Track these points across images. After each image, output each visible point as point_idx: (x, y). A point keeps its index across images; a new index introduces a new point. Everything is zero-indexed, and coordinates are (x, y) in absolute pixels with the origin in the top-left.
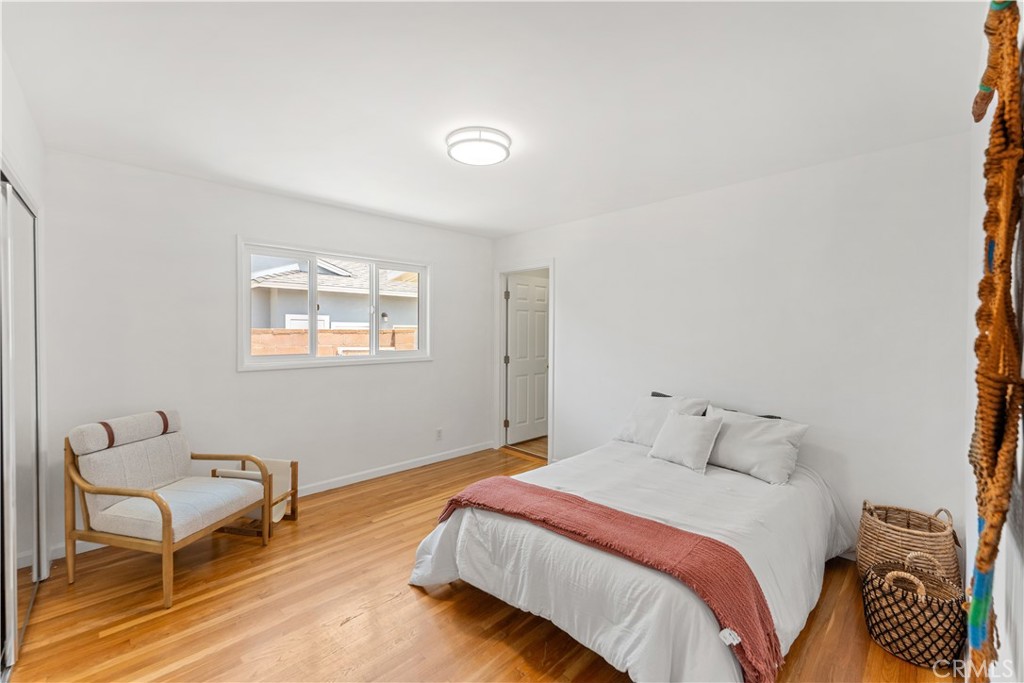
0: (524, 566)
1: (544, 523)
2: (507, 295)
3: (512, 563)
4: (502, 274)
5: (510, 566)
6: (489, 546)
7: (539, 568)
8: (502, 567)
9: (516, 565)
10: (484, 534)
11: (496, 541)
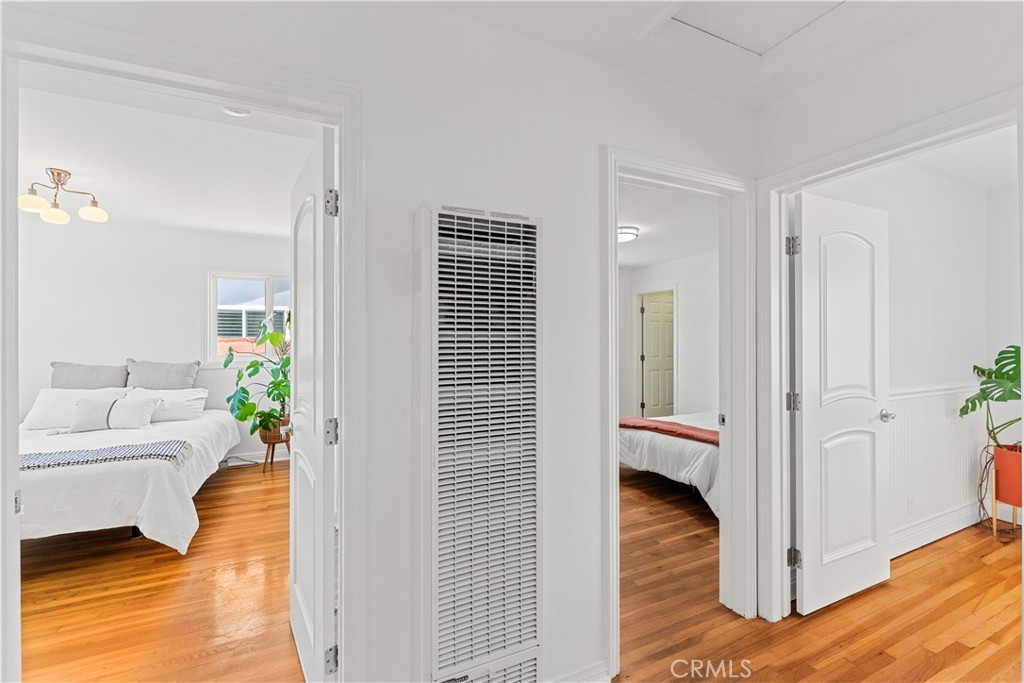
0: (646, 448)
1: (656, 430)
2: (642, 310)
3: (639, 449)
4: (638, 295)
5: (638, 452)
6: (627, 444)
7: (653, 448)
8: (634, 453)
9: (641, 451)
10: (625, 438)
11: (631, 441)
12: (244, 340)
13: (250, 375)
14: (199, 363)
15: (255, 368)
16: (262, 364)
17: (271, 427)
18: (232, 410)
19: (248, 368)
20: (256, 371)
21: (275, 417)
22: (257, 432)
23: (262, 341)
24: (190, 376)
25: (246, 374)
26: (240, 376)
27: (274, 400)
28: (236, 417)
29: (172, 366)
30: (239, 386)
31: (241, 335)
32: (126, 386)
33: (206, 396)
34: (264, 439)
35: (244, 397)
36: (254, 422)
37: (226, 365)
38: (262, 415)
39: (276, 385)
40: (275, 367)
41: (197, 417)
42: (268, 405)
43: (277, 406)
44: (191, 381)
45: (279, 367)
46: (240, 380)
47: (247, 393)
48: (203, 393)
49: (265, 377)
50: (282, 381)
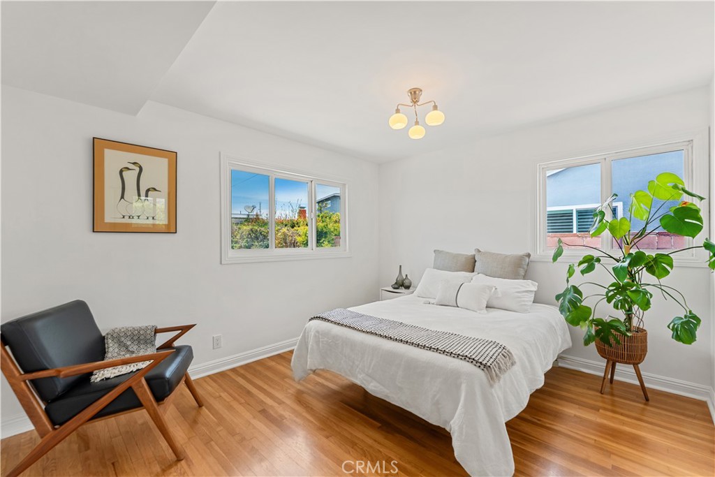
12: (575, 235)
13: (583, 272)
14: (529, 256)
15: (590, 263)
16: (598, 260)
17: (612, 341)
18: (562, 310)
19: (581, 263)
20: (590, 268)
21: (617, 329)
22: (593, 345)
23: (598, 233)
24: (521, 268)
25: (578, 270)
26: (571, 272)
27: (616, 307)
28: (566, 319)
29: (506, 256)
30: (570, 284)
31: (572, 232)
32: (473, 271)
33: (535, 289)
34: (602, 352)
35: (576, 298)
36: (589, 331)
37: (555, 258)
38: (598, 323)
39: (620, 289)
40: (619, 264)
41: (525, 311)
42: (608, 312)
43: (621, 315)
44: (522, 272)
45: (626, 264)
46: (570, 276)
47: (580, 293)
48: (531, 286)
49: (604, 276)
50: (628, 284)
